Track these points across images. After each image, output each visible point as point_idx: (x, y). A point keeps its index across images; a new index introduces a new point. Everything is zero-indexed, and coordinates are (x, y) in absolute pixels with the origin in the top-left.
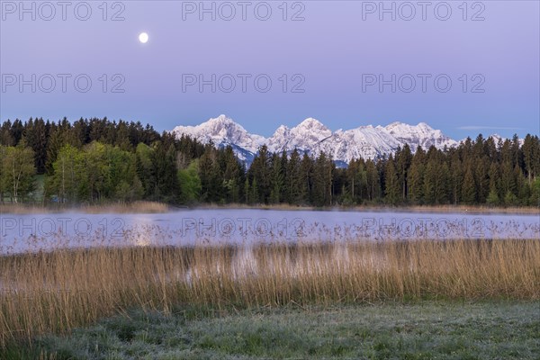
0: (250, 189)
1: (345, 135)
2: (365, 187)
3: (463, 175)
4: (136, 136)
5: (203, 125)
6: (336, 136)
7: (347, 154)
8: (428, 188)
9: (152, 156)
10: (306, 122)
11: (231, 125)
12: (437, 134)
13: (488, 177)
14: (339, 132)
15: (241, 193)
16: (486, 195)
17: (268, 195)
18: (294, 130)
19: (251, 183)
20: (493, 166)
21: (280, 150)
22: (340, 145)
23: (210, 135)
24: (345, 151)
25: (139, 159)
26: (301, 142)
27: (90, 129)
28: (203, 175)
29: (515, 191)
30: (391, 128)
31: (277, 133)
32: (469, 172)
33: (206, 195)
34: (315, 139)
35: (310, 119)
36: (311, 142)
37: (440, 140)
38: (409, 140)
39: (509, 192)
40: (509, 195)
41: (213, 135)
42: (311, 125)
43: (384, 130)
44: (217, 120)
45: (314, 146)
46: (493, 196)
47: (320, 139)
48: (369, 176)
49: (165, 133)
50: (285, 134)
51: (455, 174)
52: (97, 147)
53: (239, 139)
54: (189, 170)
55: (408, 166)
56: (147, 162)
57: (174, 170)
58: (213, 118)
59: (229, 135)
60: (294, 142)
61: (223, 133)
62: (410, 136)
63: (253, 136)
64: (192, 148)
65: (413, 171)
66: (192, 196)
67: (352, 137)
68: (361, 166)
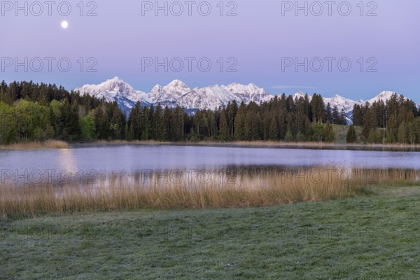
0: (129, 130)
1: (199, 91)
2: (206, 128)
3: (270, 120)
4: (52, 93)
5: (103, 84)
6: (194, 92)
7: (201, 104)
8: (247, 129)
9: (61, 109)
10: (174, 82)
11: (122, 84)
12: (261, 91)
13: (286, 122)
14: (195, 89)
15: (123, 133)
16: (284, 134)
17: (141, 134)
18: (165, 88)
19: (129, 126)
20: (289, 115)
21: (155, 101)
22: (196, 98)
23: (107, 91)
24: (199, 102)
25: (52, 111)
26: (170, 96)
27: (20, 88)
28: (97, 121)
29: (303, 131)
30: (231, 87)
31: (153, 90)
32: (274, 118)
33: (98, 134)
34: (179, 94)
35: (176, 80)
36: (176, 96)
37: (263, 95)
38: (243, 95)
39: (299, 132)
40: (299, 134)
41: (110, 90)
42: (177, 85)
43: (226, 88)
44: (113, 80)
45: (179, 99)
46: (289, 134)
47: (183, 94)
48: (209, 121)
49: (72, 92)
50: (159, 90)
51: (265, 120)
52: (23, 103)
53: (128, 94)
54: (87, 117)
55: (235, 114)
56: (57, 112)
57: (76, 118)
58: (110, 79)
59: (121, 91)
60: (165, 96)
61: (117, 89)
62: (243, 92)
63: (138, 92)
64: (91, 102)
65: (238, 118)
66: (88, 135)
67: (204, 92)
68: (204, 115)
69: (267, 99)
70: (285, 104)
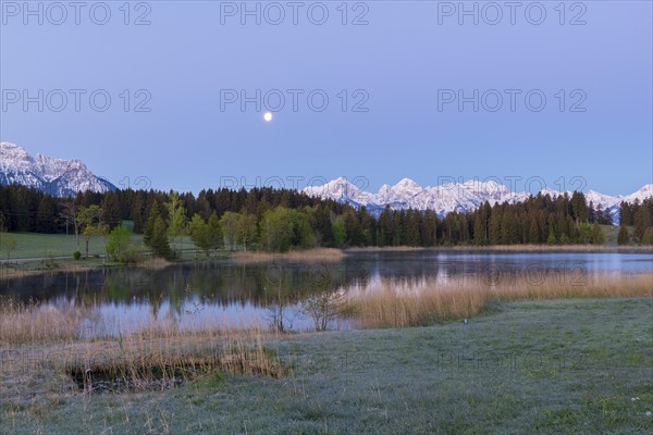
0: (380, 236)
1: (433, 190)
2: (458, 232)
3: (529, 222)
6: (426, 191)
8: (504, 232)
9: (315, 214)
10: (403, 181)
13: (547, 224)
14: (428, 188)
15: (374, 238)
16: (547, 236)
17: (392, 239)
18: (394, 187)
19: (380, 232)
20: (551, 215)
21: (384, 203)
22: (429, 198)
24: (432, 202)
25: (309, 217)
26: (399, 196)
28: (346, 226)
29: (568, 233)
31: (381, 190)
32: (534, 220)
33: (350, 240)
34: (410, 194)
35: (406, 179)
36: (407, 196)
39: (563, 234)
40: (563, 237)
41: (334, 192)
42: (407, 184)
45: (410, 199)
46: (551, 237)
47: (414, 194)
48: (461, 224)
50: (387, 191)
51: (524, 222)
53: (353, 195)
55: (489, 216)
56: (314, 219)
57: (329, 224)
58: (333, 180)
59: (346, 193)
60: (395, 197)
61: (341, 191)
63: (364, 193)
65: (494, 220)
66: (342, 242)
69: (523, 197)
70: (542, 202)
